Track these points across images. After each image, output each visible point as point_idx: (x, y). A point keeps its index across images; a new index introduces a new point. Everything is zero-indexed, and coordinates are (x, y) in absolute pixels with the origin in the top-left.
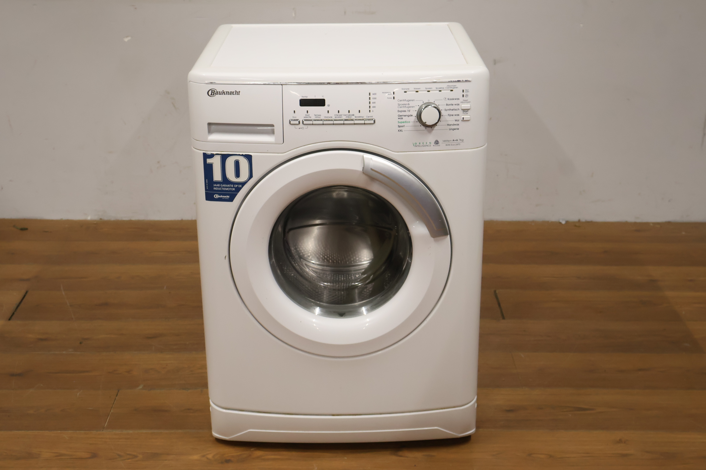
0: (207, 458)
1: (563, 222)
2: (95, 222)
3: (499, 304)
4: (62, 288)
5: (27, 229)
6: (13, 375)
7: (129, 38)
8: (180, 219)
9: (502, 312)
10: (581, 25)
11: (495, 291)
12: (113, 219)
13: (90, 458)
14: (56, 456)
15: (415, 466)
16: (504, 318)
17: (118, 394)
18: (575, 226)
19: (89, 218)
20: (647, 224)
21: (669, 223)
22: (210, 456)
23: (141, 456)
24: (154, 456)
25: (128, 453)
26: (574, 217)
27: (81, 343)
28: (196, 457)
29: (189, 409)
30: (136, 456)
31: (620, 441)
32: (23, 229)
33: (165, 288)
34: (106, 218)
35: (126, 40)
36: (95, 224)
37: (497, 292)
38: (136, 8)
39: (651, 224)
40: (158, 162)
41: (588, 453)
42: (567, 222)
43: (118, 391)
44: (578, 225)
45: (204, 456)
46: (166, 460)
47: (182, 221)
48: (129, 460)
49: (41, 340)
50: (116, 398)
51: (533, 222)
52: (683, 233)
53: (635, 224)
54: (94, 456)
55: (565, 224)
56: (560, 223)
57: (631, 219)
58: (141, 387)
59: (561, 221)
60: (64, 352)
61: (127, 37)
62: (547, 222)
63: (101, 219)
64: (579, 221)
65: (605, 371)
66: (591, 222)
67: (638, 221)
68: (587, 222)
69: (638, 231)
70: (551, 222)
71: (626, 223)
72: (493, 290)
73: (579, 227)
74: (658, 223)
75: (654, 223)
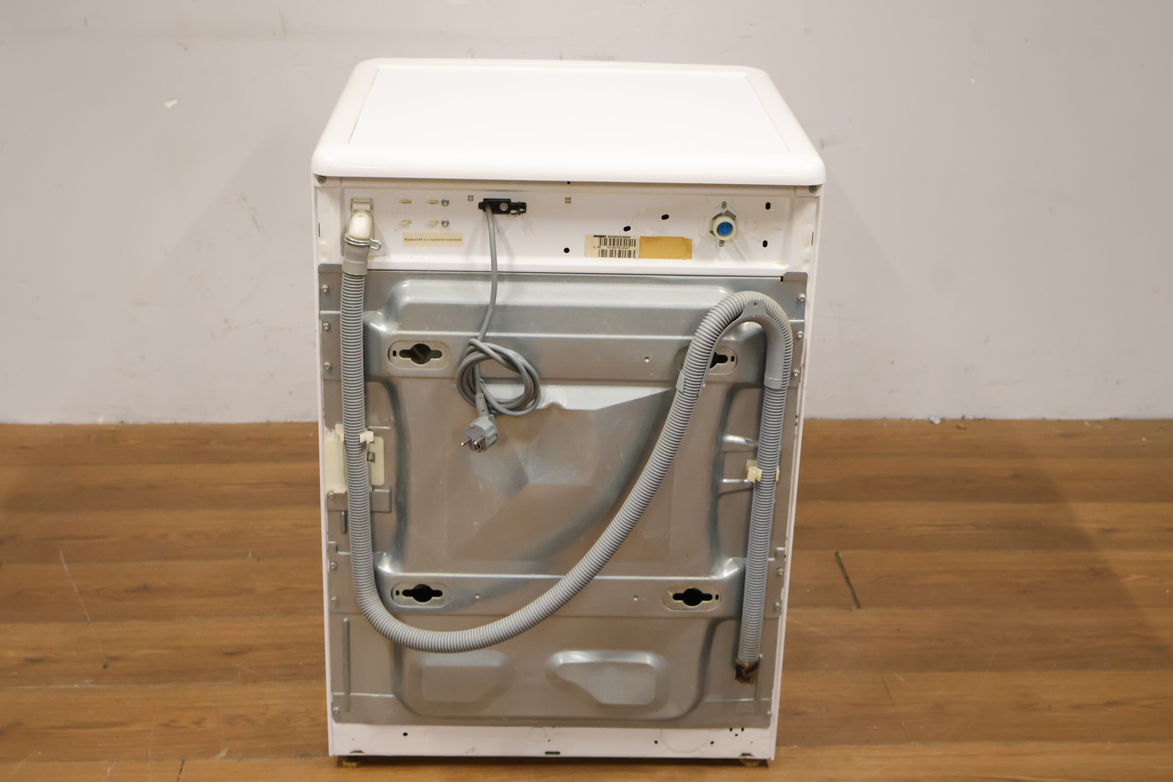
1: (937, 421)
2: (113, 429)
3: (847, 579)
4: (62, 558)
7: (175, 102)
8: (264, 420)
9: (854, 594)
10: (973, 80)
11: (837, 554)
12: (143, 422)
16: (859, 606)
17: (183, 769)
18: (959, 428)
19: (101, 421)
20: (1080, 422)
21: (1116, 420)
26: (954, 413)
27: (105, 667)
33: (250, 555)
34: (130, 421)
35: (169, 105)
36: (114, 431)
37: (840, 555)
38: (186, 49)
39: (1087, 423)
40: (226, 321)
42: (943, 421)
43: (183, 764)
44: (961, 425)
47: (268, 424)
49: (33, 661)
50: (180, 776)
51: (884, 420)
52: (1144, 439)
53: (1059, 422)
55: (940, 424)
56: (932, 422)
57: (1051, 415)
58: (223, 754)
59: (932, 419)
60: (76, 686)
61: (170, 99)
62: (909, 421)
63: (122, 422)
64: (963, 418)
65: (1049, 706)
66: (984, 420)
67: (1063, 417)
68: (977, 421)
69: (1066, 436)
70: (917, 421)
71: (1043, 423)
72: (833, 552)
73: (965, 429)
74: (1099, 422)
75: (1090, 422)
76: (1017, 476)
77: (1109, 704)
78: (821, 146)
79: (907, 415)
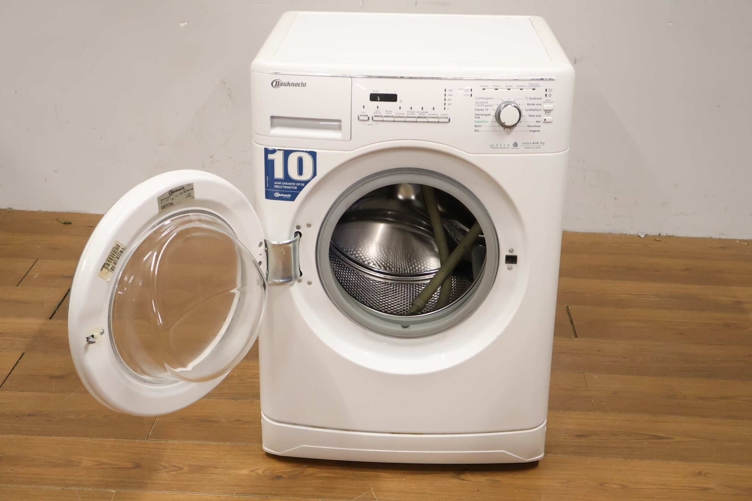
0: (257, 474)
1: (643, 236)
3: (572, 321)
5: (71, 223)
6: (52, 377)
7: (185, 24)
9: (574, 330)
10: (671, 24)
11: (567, 307)
13: (132, 468)
14: (99, 465)
15: (478, 490)
16: (576, 337)
18: (656, 240)
20: (733, 241)
22: (260, 472)
23: (186, 469)
24: (201, 469)
25: (173, 464)
26: (654, 232)
28: (244, 472)
29: (238, 421)
30: (181, 468)
31: (700, 473)
32: (65, 223)
35: (182, 25)
37: (569, 308)
40: (211, 157)
41: (664, 485)
42: (646, 236)
44: (658, 239)
45: (253, 471)
46: (213, 474)
48: (174, 472)
51: (610, 234)
53: (720, 240)
54: (137, 466)
55: (644, 237)
56: (639, 236)
57: (715, 235)
59: (639, 235)
61: (182, 22)
62: (625, 235)
64: (659, 234)
65: (685, 397)
66: (673, 236)
67: (723, 237)
68: (668, 237)
69: (722, 248)
70: (629, 235)
71: (710, 240)
72: (566, 305)
73: (660, 241)
74: (745, 241)
75: (739, 240)
76: (687, 269)
77: (723, 398)
78: (575, 61)
79: (624, 232)
